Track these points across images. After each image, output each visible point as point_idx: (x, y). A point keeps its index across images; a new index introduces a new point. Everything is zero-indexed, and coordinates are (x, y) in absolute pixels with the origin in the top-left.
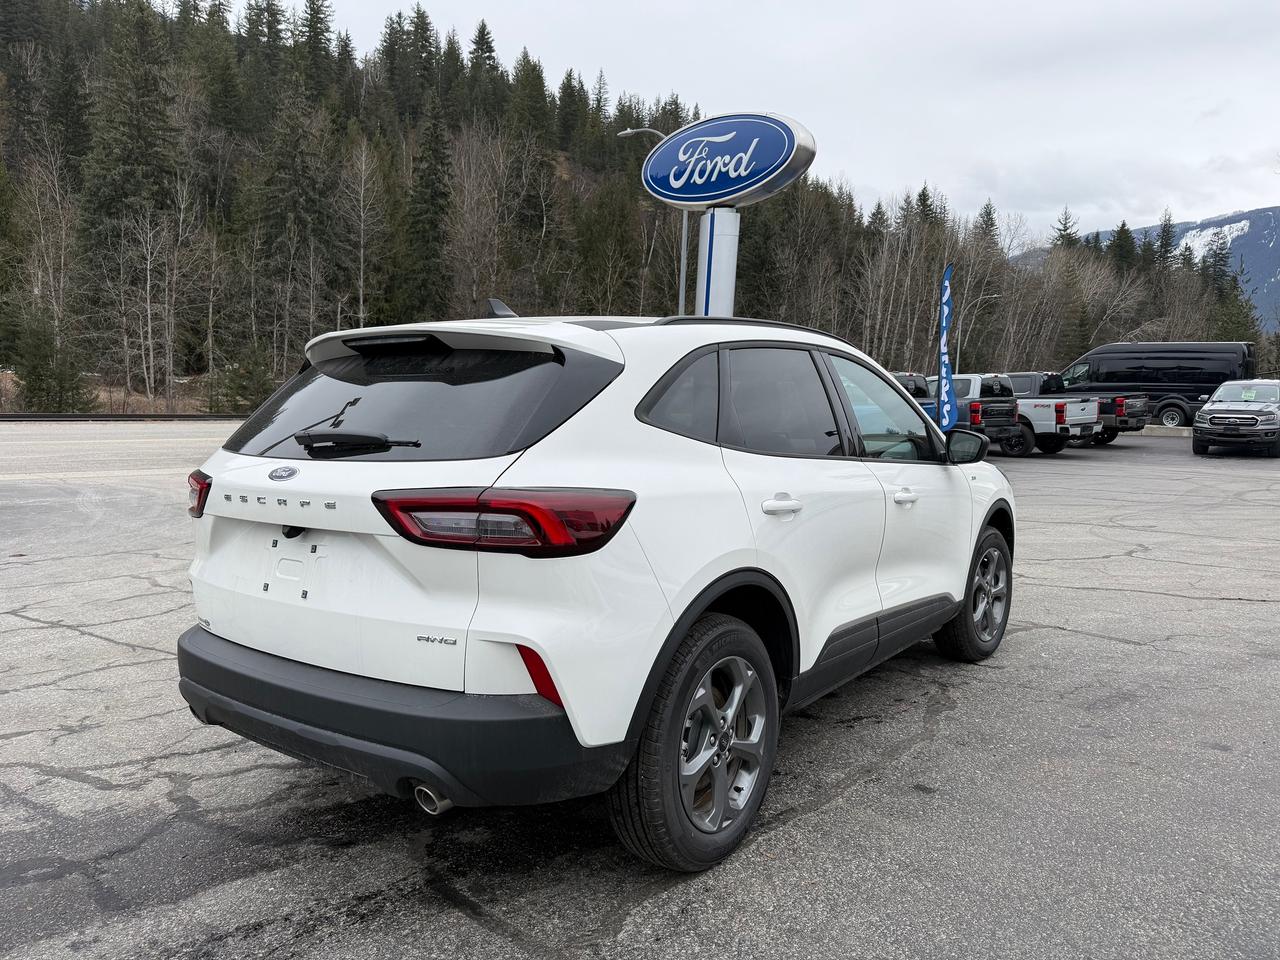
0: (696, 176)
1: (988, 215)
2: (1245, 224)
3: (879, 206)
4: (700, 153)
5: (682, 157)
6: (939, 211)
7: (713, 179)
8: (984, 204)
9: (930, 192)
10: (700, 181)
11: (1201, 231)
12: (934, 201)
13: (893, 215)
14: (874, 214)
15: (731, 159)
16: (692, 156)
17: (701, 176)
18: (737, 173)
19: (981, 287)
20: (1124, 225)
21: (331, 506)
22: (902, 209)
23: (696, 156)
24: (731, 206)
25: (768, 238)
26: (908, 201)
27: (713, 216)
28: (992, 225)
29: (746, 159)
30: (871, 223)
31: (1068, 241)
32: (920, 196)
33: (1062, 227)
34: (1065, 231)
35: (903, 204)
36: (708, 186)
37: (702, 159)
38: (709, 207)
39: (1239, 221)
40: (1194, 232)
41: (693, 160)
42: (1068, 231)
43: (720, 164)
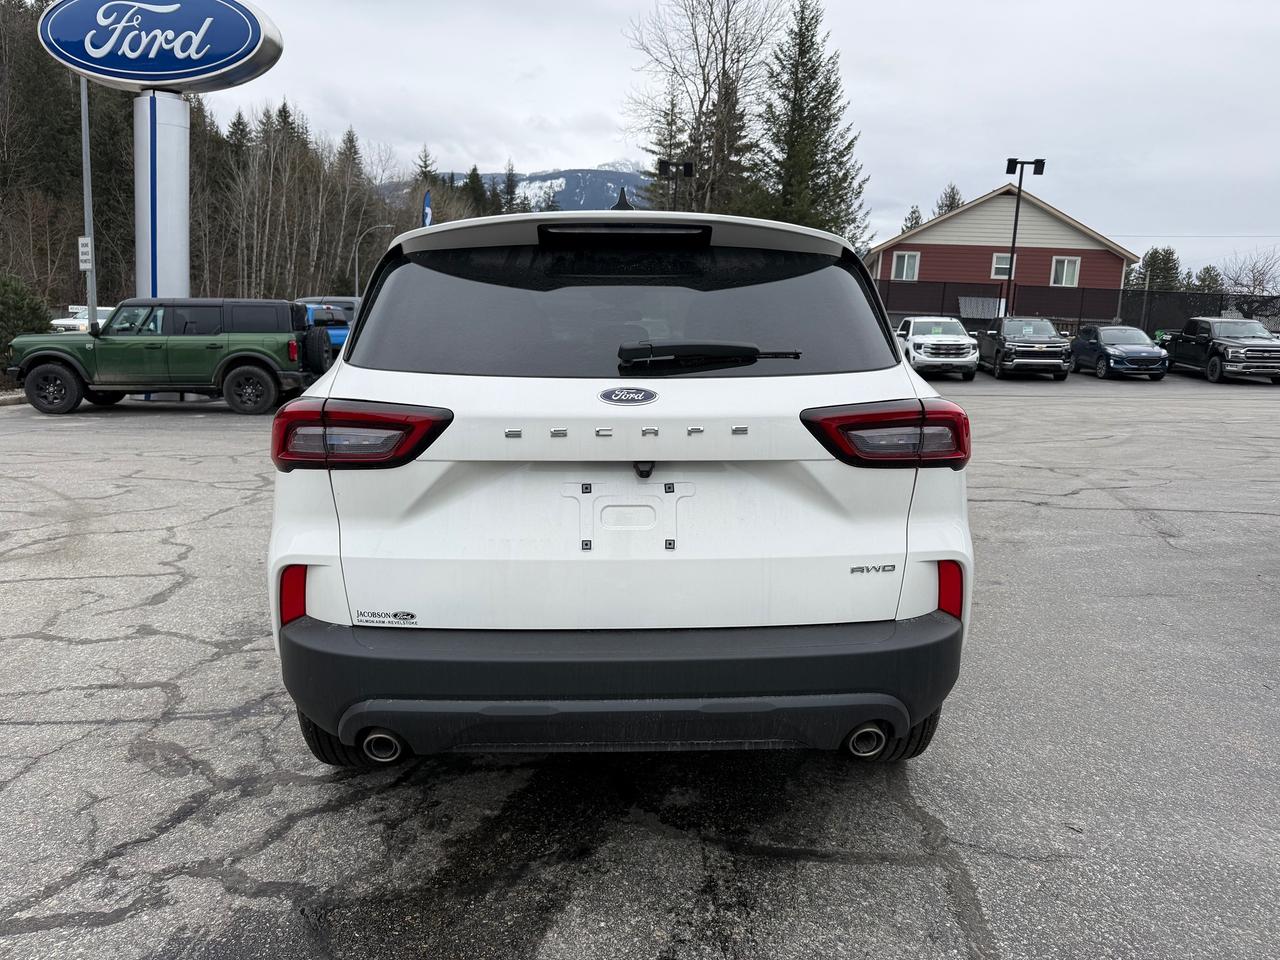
0: (125, 49)
1: (350, 140)
2: (562, 181)
3: (240, 115)
4: (130, 20)
5: (102, 21)
6: (301, 130)
7: (152, 55)
8: (346, 130)
9: (290, 108)
10: (132, 55)
11: (530, 183)
12: (295, 118)
13: (254, 126)
14: (234, 124)
15: (176, 37)
16: (117, 21)
17: (133, 48)
18: (186, 54)
19: (359, 216)
20: (475, 170)
21: (740, 431)
22: (261, 122)
23: (123, 23)
24: (177, 92)
25: (116, 133)
26: (267, 115)
27: (153, 101)
28: (356, 153)
29: (197, 40)
30: (232, 134)
31: (428, 177)
32: (280, 112)
33: (422, 164)
34: (426, 168)
35: (261, 116)
36: (143, 62)
37: (133, 28)
38: (146, 88)
39: (558, 178)
40: (525, 183)
41: (120, 27)
42: (428, 169)
43: (160, 39)
